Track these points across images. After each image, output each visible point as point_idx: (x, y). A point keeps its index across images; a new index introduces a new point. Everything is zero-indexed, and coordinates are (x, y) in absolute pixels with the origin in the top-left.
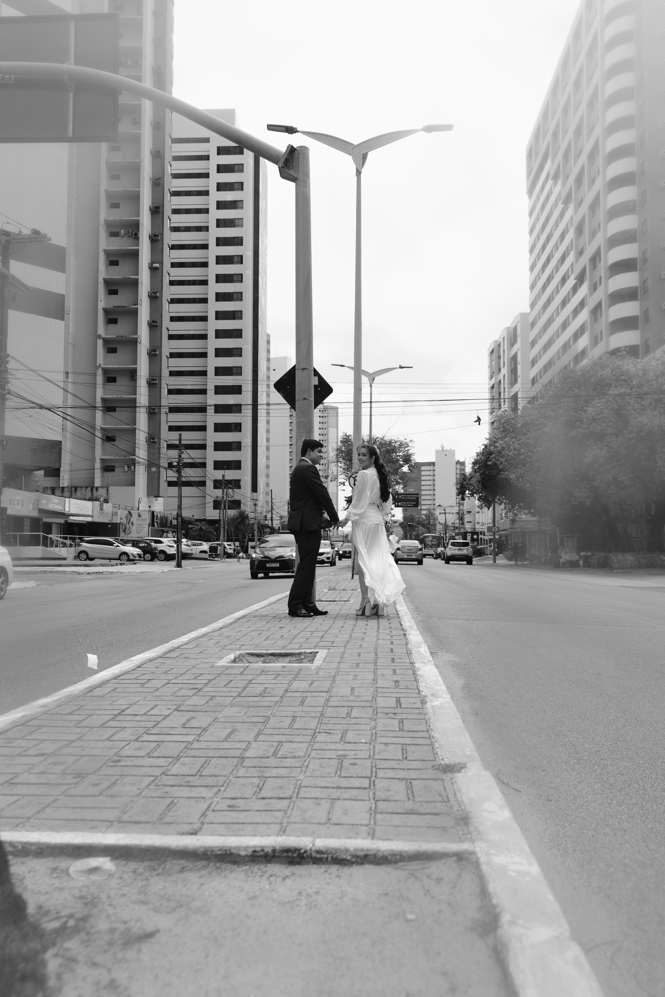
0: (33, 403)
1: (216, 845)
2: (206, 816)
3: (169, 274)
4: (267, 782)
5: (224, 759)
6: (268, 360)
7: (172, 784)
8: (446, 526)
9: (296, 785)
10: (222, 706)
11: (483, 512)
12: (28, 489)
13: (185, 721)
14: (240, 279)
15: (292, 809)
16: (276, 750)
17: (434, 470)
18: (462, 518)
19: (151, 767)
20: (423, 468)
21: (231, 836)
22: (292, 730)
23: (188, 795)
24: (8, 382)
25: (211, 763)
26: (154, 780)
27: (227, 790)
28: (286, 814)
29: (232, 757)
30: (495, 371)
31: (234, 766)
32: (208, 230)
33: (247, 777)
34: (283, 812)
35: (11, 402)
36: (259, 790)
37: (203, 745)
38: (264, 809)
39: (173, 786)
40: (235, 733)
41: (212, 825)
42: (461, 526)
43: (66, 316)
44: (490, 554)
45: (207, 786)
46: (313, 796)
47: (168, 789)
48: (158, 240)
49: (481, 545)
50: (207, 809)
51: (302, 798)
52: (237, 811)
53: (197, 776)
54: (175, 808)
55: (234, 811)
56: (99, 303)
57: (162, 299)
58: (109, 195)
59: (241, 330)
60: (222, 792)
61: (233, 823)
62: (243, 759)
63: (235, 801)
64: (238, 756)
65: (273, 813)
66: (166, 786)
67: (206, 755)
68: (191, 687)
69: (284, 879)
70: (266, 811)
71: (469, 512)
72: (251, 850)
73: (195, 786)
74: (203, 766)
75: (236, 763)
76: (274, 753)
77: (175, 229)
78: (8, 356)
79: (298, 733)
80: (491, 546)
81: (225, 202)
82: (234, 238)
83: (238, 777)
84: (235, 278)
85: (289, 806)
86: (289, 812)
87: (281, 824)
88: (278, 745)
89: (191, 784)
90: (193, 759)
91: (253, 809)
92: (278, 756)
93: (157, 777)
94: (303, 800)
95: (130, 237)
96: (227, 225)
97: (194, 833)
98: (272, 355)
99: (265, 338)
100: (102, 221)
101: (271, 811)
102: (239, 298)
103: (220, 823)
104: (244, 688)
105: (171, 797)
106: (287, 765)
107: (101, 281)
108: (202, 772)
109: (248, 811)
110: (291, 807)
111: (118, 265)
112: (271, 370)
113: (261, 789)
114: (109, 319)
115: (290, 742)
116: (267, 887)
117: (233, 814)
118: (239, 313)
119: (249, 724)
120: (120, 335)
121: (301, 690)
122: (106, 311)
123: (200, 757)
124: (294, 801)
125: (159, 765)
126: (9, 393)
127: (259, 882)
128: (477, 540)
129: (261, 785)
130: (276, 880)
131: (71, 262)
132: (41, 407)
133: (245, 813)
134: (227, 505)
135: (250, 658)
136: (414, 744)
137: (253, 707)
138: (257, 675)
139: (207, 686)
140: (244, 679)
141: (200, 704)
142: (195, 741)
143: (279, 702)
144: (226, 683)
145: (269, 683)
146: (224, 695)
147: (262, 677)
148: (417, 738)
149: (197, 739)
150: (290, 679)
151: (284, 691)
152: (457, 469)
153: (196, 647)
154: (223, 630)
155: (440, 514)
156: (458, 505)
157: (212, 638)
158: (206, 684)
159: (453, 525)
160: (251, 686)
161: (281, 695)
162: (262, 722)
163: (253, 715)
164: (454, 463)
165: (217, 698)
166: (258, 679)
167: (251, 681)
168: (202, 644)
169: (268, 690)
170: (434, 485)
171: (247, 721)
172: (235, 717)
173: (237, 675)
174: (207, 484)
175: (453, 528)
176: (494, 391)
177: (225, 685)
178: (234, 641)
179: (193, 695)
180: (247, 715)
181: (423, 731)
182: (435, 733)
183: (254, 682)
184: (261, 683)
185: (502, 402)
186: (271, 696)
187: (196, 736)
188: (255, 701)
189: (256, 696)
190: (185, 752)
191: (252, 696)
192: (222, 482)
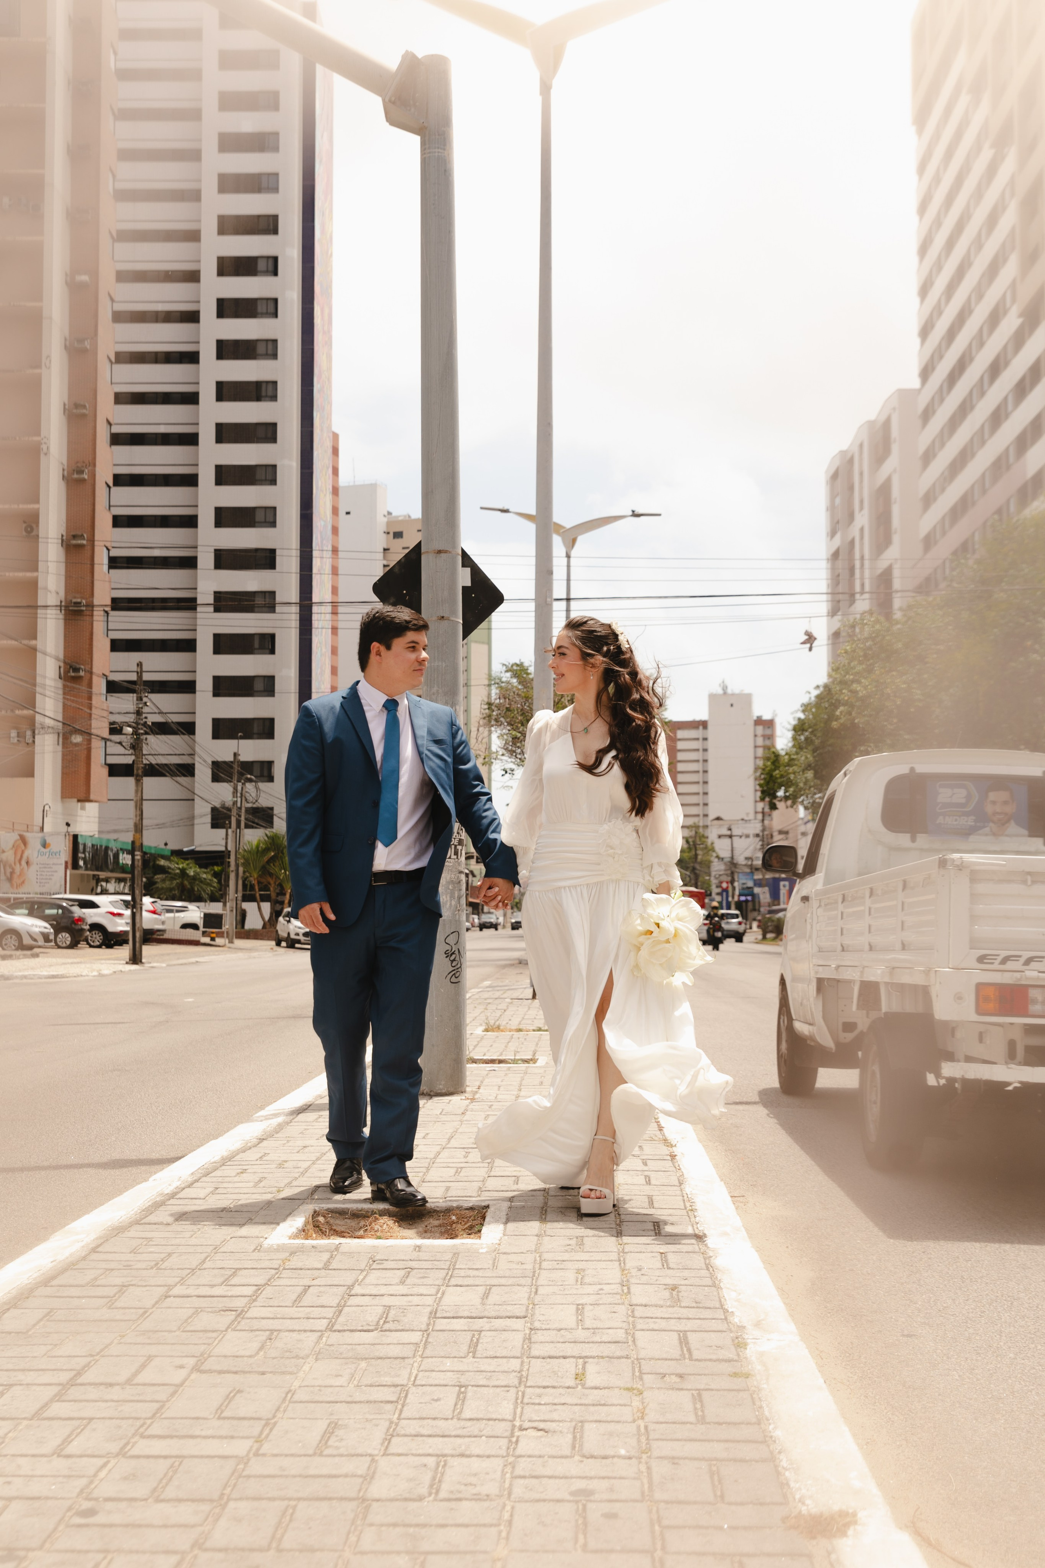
3: (112, 300)
6: (335, 491)
14: (271, 309)
16: (434, 1478)
17: (705, 739)
20: (681, 734)
22: (462, 1423)
32: (200, 199)
48: (86, 223)
57: (96, 354)
59: (275, 424)
62: (363, 1502)
64: (354, 1495)
67: (283, 1493)
68: (221, 1306)
74: (281, 1521)
75: (352, 1515)
76: (431, 1486)
77: (126, 195)
79: (476, 1433)
81: (239, 135)
82: (259, 217)
83: (362, 1553)
84: (261, 308)
88: (438, 1464)
90: (257, 1503)
92: (442, 1495)
95: (22, 213)
96: (242, 188)
98: (344, 479)
99: (329, 444)
102: (270, 352)
104: (339, 1308)
106: (466, 1521)
108: (280, 1540)
112: (342, 513)
115: (462, 1455)
118: (270, 387)
119: (366, 1408)
121: (466, 1314)
123: (271, 1499)
134: (243, 818)
135: (338, 1222)
136: (735, 1460)
137: (366, 1359)
138: (362, 1271)
139: (255, 1304)
140: (335, 1283)
141: (248, 1353)
142: (251, 1455)
143: (422, 1345)
144: (296, 1295)
145: (391, 1292)
146: (297, 1328)
147: (373, 1277)
148: (738, 1441)
149: (254, 1449)
150: (437, 1283)
151: (428, 1314)
152: (756, 736)
153: (212, 1193)
154: (265, 1143)
155: (720, 837)
156: (760, 816)
157: (245, 1167)
158: (253, 1299)
159: (750, 863)
160: (353, 1301)
161: (424, 1327)
162: (392, 1402)
163: (369, 1383)
164: (752, 723)
165: (283, 1334)
166: (367, 1281)
167: (351, 1287)
168: (225, 1185)
169: (392, 1313)
170: (705, 772)
171: (358, 1399)
172: (330, 1389)
173: (316, 1273)
174: (197, 772)
175: (748, 870)
176: (840, 563)
177: (294, 1298)
178: (297, 1175)
179: (228, 1327)
180: (356, 1382)
181: (748, 1424)
182: (775, 1428)
183: (357, 1290)
184: (374, 1292)
185: (858, 588)
186: (403, 1330)
187: (253, 1440)
188: (367, 1342)
189: (368, 1331)
190: (235, 1485)
191: (360, 1328)
192: (232, 767)
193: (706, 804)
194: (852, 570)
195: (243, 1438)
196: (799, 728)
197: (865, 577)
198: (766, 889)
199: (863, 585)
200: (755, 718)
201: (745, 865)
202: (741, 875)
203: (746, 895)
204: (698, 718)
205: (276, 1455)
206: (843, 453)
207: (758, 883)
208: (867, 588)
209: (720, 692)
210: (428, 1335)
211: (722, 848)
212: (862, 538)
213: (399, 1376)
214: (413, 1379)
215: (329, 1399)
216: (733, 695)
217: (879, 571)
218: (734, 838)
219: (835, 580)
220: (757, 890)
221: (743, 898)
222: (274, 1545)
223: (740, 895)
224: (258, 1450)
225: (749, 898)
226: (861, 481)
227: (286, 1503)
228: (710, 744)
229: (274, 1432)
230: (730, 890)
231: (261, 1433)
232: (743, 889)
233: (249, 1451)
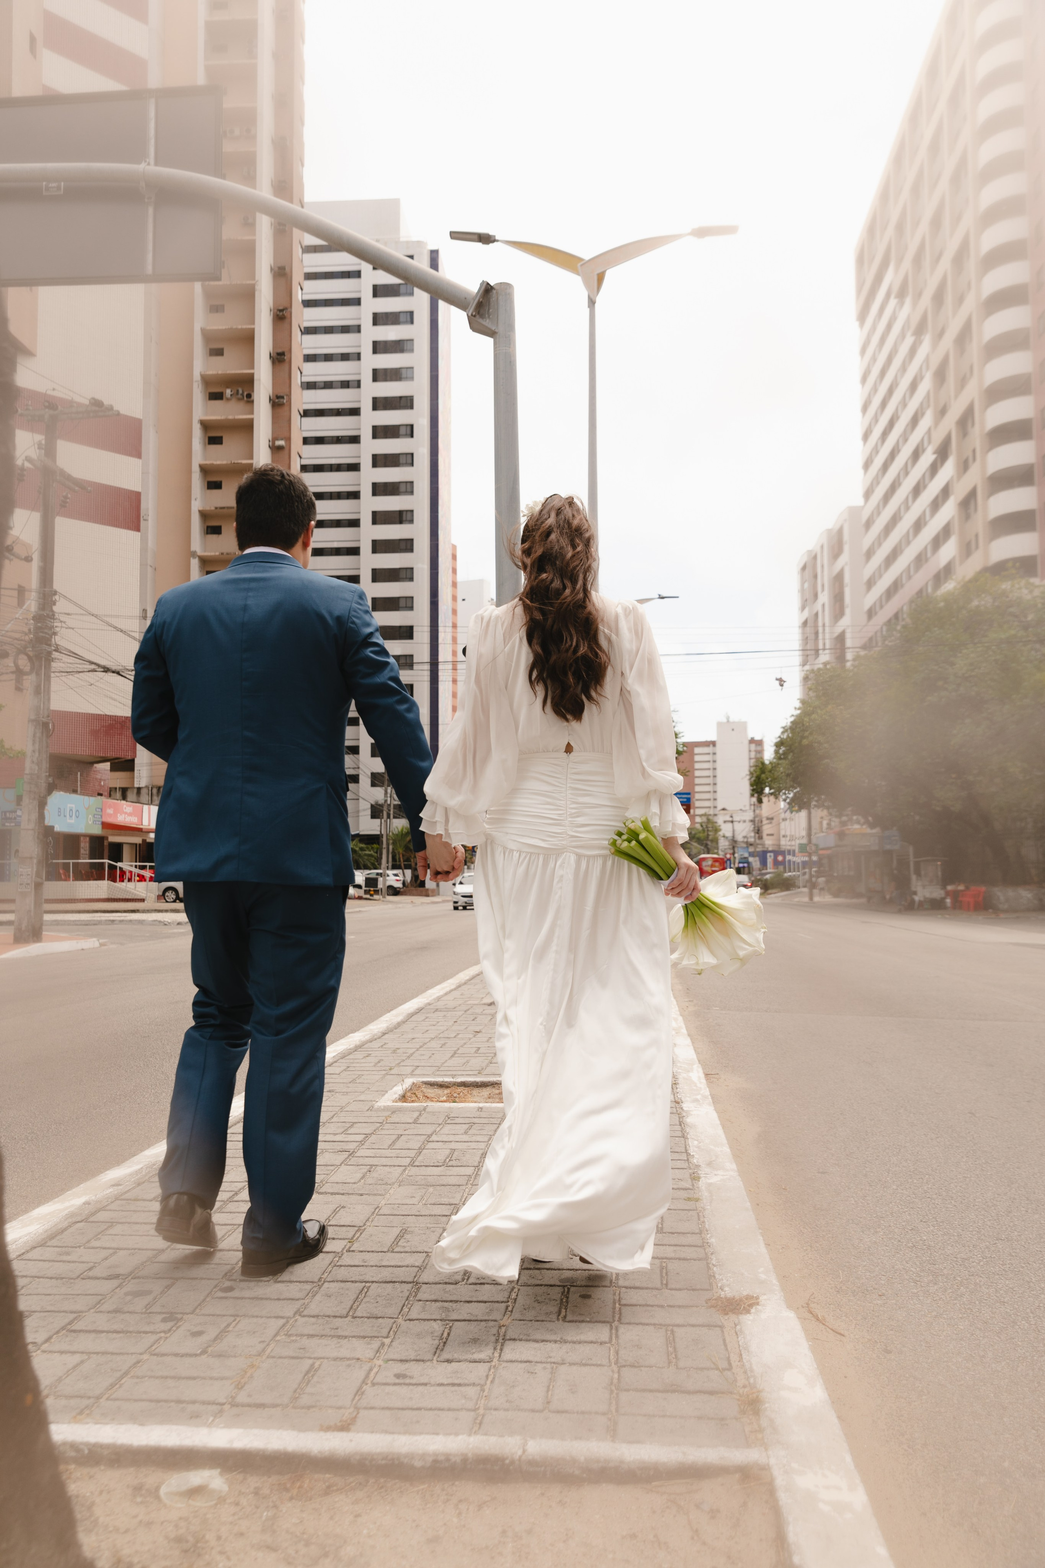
0: (92, 663)
1: (378, 1450)
2: (363, 1393)
3: (300, 456)
4: (453, 1329)
5: (390, 1285)
6: (454, 585)
7: (311, 1332)
8: (734, 843)
9: (499, 1334)
10: (386, 1184)
11: (791, 819)
12: (86, 792)
13: (329, 1213)
14: (409, 461)
15: (492, 1382)
17: (714, 754)
18: (758, 830)
19: (279, 1299)
20: (697, 750)
21: (399, 1433)
23: (335, 1354)
24: (55, 634)
25: (370, 1292)
26: (284, 1325)
27: (394, 1344)
28: (484, 1391)
29: (402, 1282)
30: (809, 598)
31: (405, 1299)
32: (359, 386)
33: (424, 1320)
34: (479, 1388)
35: (60, 663)
36: (442, 1344)
37: (357, 1259)
38: (450, 1381)
39: (312, 1336)
40: (406, 1236)
41: (372, 1412)
42: (758, 841)
43: (142, 523)
44: (805, 887)
45: (364, 1337)
46: (524, 1358)
47: (305, 1341)
48: (282, 405)
49: (790, 871)
50: (364, 1382)
51: (507, 1361)
52: (410, 1384)
53: (349, 1318)
54: (315, 1379)
55: (405, 1384)
56: (193, 502)
58: (208, 336)
59: (412, 540)
60: (386, 1347)
61: (403, 1409)
62: (416, 1284)
63: (407, 1365)
64: (411, 1280)
65: (462, 1389)
66: (302, 1335)
67: (361, 1278)
68: (339, 1148)
69: (480, 1507)
70: (453, 1385)
71: (770, 819)
72: (431, 1459)
73: (346, 1337)
74: (358, 1297)
75: (407, 1294)
77: (310, 386)
78: (55, 593)
80: (804, 874)
81: (386, 342)
82: (401, 398)
83: (410, 1320)
84: (402, 460)
85: (487, 1376)
86: (487, 1388)
87: (475, 1410)
89: (340, 1332)
90: (342, 1285)
91: (432, 1382)
93: (289, 1318)
94: (509, 1364)
95: (239, 399)
96: (388, 378)
97: (344, 1427)
99: (449, 552)
100: (197, 376)
101: (459, 1385)
102: (408, 490)
103: (383, 1409)
104: (420, 1150)
105: (310, 1358)
106: (485, 1299)
107: (196, 469)
108: (355, 1310)
109: (426, 1384)
110: (490, 1378)
111: (221, 443)
112: (459, 599)
113: (445, 1343)
114: (208, 527)
116: (455, 1520)
117: (403, 1390)
118: (409, 514)
119: (428, 1219)
120: (225, 551)
122: (204, 515)
123: (352, 1282)
124: (495, 1366)
125: (291, 1297)
126: (57, 650)
127: (443, 1511)
128: (783, 863)
129: (445, 1335)
130: (468, 1509)
131: (150, 440)
132: (106, 670)
133: (421, 1388)
134: (392, 812)
135: (429, 1091)
136: (680, 1259)
137: (433, 1185)
138: (440, 1124)
139: (363, 1147)
140: (420, 1133)
141: (353, 1181)
142: (345, 1251)
143: (473, 1177)
144: (392, 1141)
145: (457, 1140)
146: (389, 1164)
147: (447, 1129)
148: (684, 1246)
149: (347, 1247)
150: (490, 1133)
151: (480, 1155)
152: (750, 751)
153: (345, 1070)
154: (386, 1036)
155: (725, 822)
156: (752, 807)
157: (370, 1053)
158: (362, 1143)
159: (745, 840)
160: (430, 1145)
161: (476, 1164)
162: (446, 1216)
163: (433, 1202)
164: (747, 742)
165: (378, 1168)
166: (442, 1132)
167: (430, 1136)
168: (354, 1065)
169: (456, 1153)
170: (715, 777)
171: (423, 1214)
172: (406, 1206)
173: (408, 1126)
174: (360, 781)
175: (745, 845)
176: (808, 629)
177: (390, 1143)
178: (404, 1058)
179: (342, 1163)
180: (424, 1202)
181: (693, 1233)
182: (711, 1237)
183: (434, 1138)
184: (445, 1140)
185: (821, 646)
186: (461, 1166)
187: (347, 1241)
188: (435, 1174)
189: (438, 1166)
190: (330, 1272)
191: (432, 1164)
192: (383, 777)
193: (715, 799)
194: (817, 633)
195: (341, 1239)
196: (779, 745)
197: (826, 639)
198: (757, 858)
199: (824, 644)
200: (749, 739)
201: (743, 842)
202: (740, 849)
203: (743, 863)
204: (709, 739)
205: (362, 1252)
206: (809, 552)
207: (752, 854)
208: (827, 646)
209: (725, 720)
210: (478, 1169)
211: (726, 830)
212: (823, 611)
213: (454, 1198)
214: (463, 1200)
215: (404, 1213)
216: (734, 722)
217: (836, 635)
218: (735, 824)
219: (805, 640)
220: (751, 859)
221: (741, 865)
222: (351, 1314)
223: (739, 863)
224: (350, 1247)
225: (746, 865)
226: (823, 571)
227: (364, 1284)
228: (718, 757)
229: (362, 1235)
230: (732, 859)
231: (354, 1236)
232: (741, 858)
233: (343, 1249)
